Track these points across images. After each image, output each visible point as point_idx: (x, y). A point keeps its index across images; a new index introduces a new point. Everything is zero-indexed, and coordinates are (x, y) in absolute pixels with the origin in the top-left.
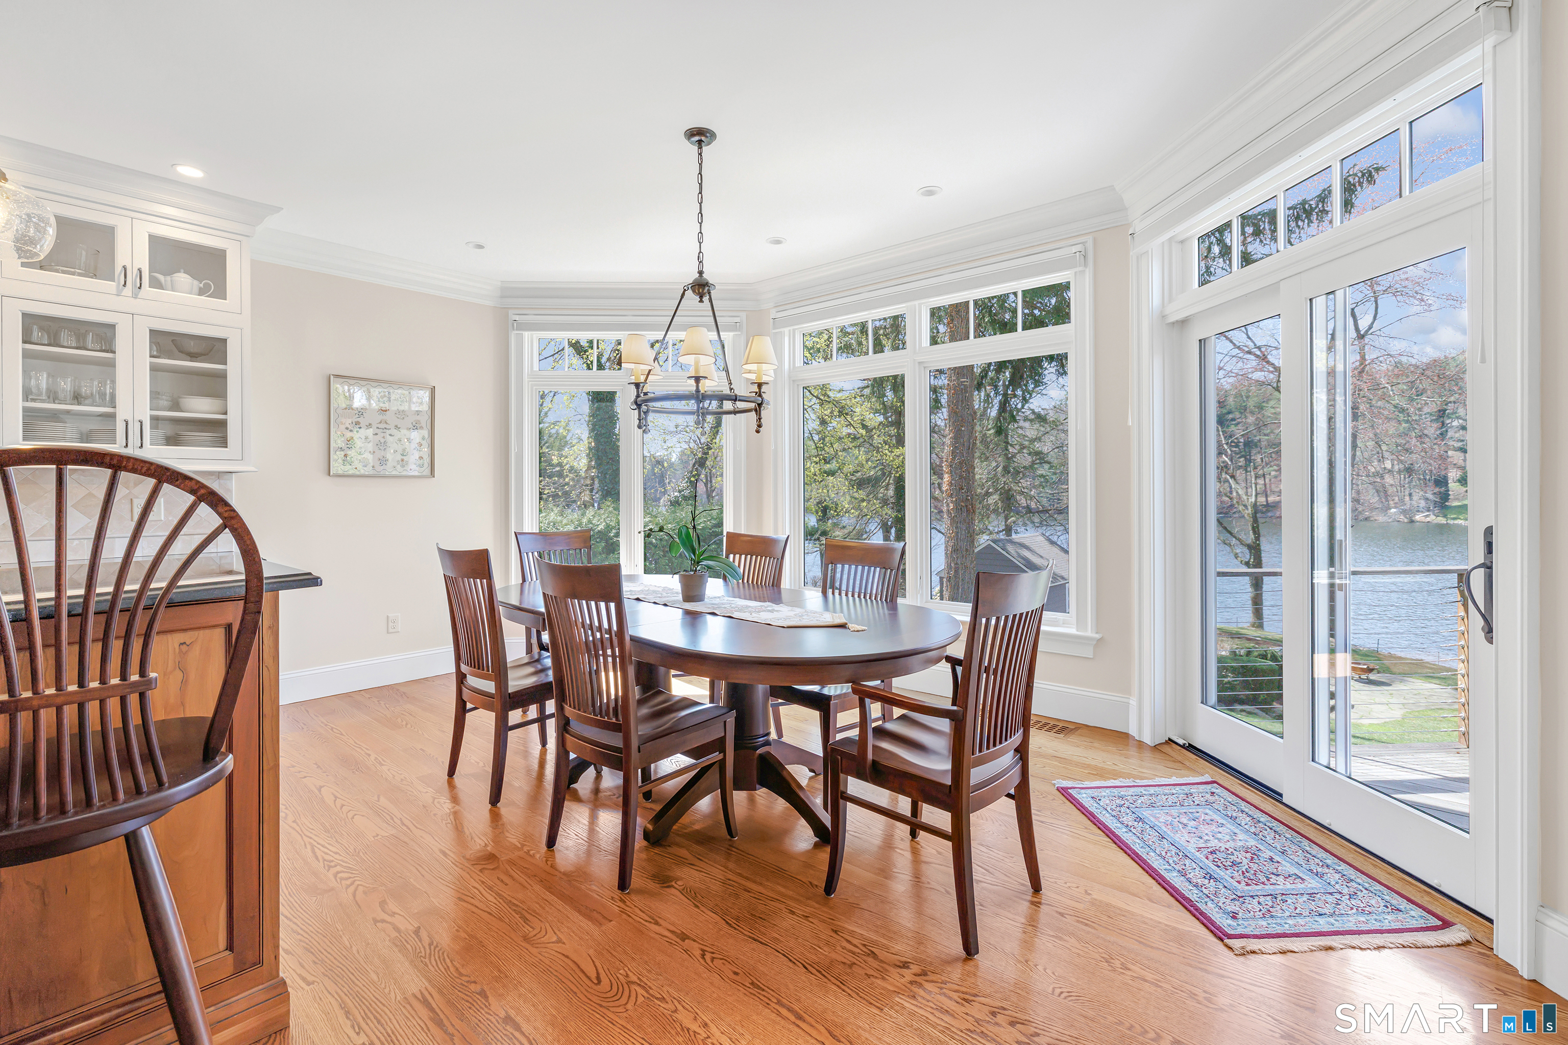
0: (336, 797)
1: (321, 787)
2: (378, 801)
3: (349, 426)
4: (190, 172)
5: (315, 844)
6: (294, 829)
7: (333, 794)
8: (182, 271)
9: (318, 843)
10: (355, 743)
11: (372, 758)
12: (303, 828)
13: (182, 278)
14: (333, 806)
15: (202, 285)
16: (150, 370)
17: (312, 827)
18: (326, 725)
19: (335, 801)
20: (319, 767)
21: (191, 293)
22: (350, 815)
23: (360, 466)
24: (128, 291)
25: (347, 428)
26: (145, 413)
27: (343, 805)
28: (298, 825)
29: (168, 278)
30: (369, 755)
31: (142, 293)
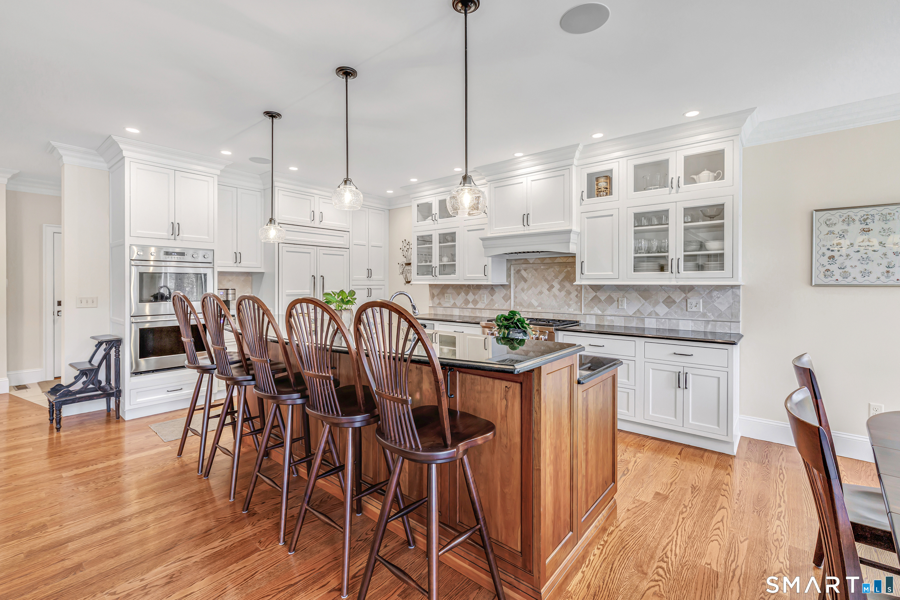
0: (722, 520)
1: (724, 508)
2: (741, 542)
3: (830, 247)
4: (693, 114)
5: (675, 539)
6: (678, 522)
7: (723, 517)
8: (706, 169)
9: (676, 541)
10: (783, 492)
11: (779, 510)
12: (682, 526)
13: (705, 174)
14: (713, 525)
15: (715, 175)
16: (684, 230)
17: (686, 528)
18: (781, 469)
19: (719, 522)
20: (739, 494)
21: (709, 181)
22: (713, 538)
23: (840, 279)
24: (674, 191)
25: (828, 249)
26: (681, 254)
27: (719, 529)
28: (682, 522)
29: (698, 176)
30: (780, 506)
31: (680, 190)
